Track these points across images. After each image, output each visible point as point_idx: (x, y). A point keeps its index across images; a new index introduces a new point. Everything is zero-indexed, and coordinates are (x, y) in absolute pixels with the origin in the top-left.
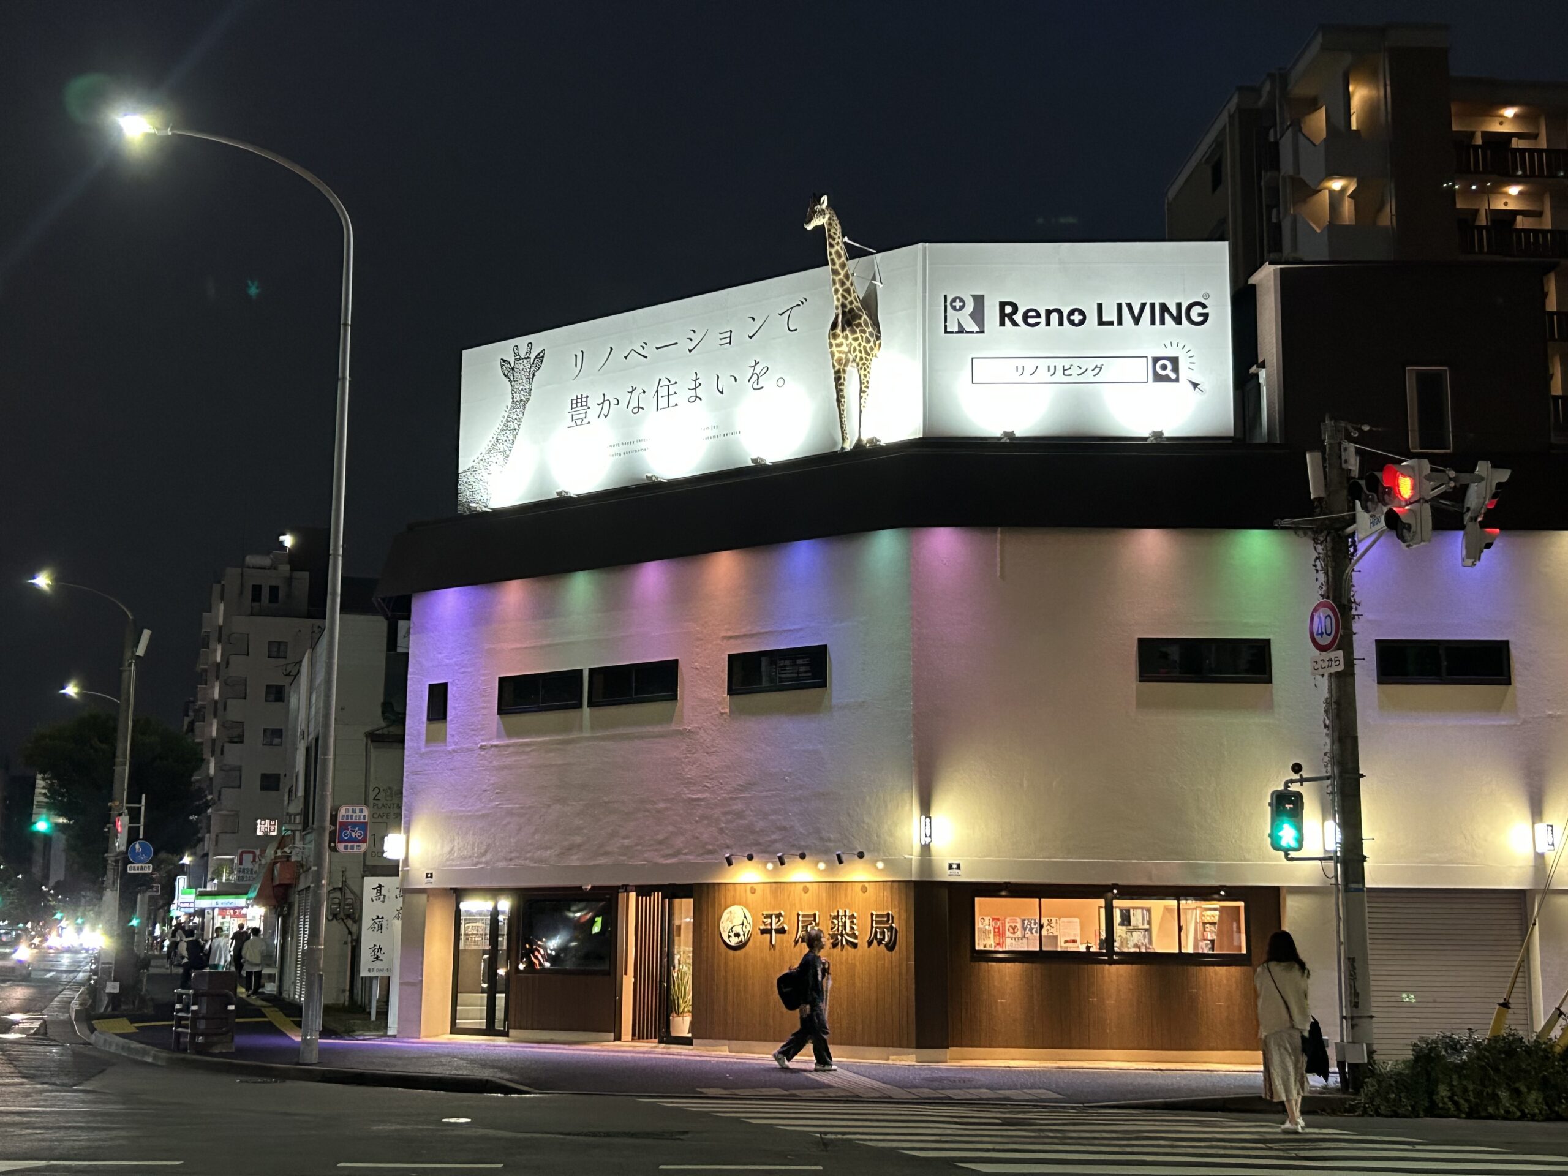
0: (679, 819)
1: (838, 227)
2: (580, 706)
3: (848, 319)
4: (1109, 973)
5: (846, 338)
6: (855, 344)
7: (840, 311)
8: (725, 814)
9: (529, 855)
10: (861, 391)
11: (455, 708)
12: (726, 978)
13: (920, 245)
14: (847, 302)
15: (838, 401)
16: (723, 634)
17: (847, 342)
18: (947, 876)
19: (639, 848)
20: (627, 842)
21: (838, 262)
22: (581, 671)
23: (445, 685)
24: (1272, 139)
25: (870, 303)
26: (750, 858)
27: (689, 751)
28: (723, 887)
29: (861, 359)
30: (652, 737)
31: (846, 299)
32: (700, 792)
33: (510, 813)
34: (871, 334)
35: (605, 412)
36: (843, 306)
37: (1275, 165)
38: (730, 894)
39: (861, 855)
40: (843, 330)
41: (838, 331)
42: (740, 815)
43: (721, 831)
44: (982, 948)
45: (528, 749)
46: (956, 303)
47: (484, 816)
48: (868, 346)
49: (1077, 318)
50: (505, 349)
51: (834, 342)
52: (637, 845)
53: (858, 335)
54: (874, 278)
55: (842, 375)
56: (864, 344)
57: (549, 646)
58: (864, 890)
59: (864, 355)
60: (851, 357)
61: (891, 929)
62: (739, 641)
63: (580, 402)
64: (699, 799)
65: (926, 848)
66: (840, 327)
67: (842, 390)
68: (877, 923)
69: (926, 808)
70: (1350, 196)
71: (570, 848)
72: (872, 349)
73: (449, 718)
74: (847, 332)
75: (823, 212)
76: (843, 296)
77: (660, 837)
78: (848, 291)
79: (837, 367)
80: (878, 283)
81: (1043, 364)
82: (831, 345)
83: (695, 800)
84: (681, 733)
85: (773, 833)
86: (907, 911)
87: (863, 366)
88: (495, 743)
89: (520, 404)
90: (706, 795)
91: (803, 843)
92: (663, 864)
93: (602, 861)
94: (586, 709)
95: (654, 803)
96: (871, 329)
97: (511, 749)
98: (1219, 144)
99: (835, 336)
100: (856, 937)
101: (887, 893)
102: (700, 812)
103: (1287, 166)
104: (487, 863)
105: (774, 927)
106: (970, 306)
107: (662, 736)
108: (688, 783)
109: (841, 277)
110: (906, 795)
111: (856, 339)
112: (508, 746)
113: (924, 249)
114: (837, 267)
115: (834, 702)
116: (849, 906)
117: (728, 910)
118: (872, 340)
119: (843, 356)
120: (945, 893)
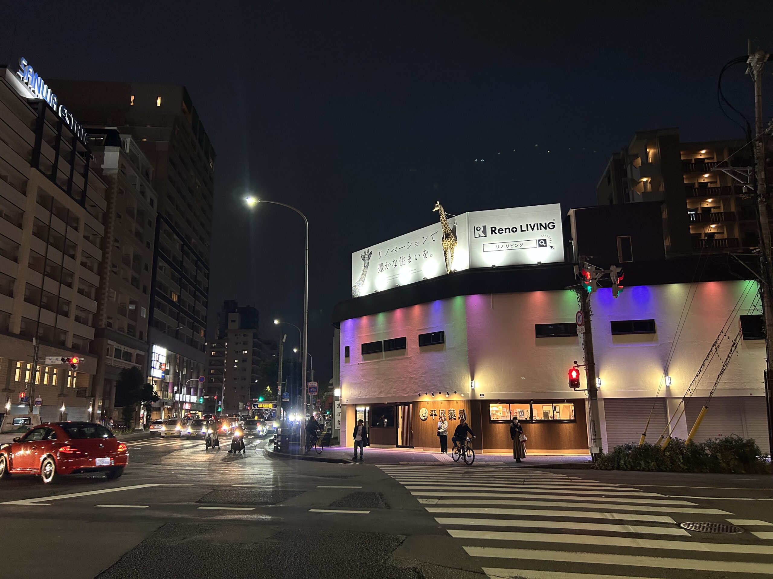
0: (407, 383)
1: (443, 210)
2: (382, 351)
3: (447, 236)
4: (532, 426)
5: (446, 241)
6: (449, 243)
7: (444, 234)
8: (419, 381)
9: (371, 394)
10: (451, 256)
11: (351, 353)
12: (422, 429)
13: (467, 213)
14: (446, 231)
15: (446, 260)
16: (417, 329)
17: (447, 242)
18: (480, 398)
19: (398, 392)
20: (395, 390)
21: (443, 220)
22: (382, 341)
23: (349, 346)
24: (625, 168)
25: (454, 231)
26: (426, 394)
27: (409, 363)
28: (420, 402)
29: (451, 247)
30: (401, 359)
31: (446, 230)
32: (413, 375)
33: (366, 382)
34: (454, 240)
35: (387, 268)
36: (445, 232)
37: (626, 175)
38: (422, 405)
39: (455, 392)
40: (445, 239)
41: (444, 240)
42: (423, 381)
43: (419, 386)
44: (493, 419)
45: (370, 364)
46: (478, 229)
47: (359, 383)
48: (453, 243)
49: (514, 230)
50: (362, 252)
51: (443, 243)
52: (397, 391)
53: (450, 240)
54: (455, 224)
55: (446, 252)
56: (451, 243)
57: (373, 335)
58: (457, 403)
59: (452, 246)
60: (448, 247)
61: (464, 414)
62: (421, 331)
63: (381, 265)
64: (413, 377)
65: (473, 390)
66: (444, 239)
67: (446, 257)
68: (461, 412)
69: (473, 378)
70: (649, 183)
71: (381, 392)
72: (454, 244)
73: (350, 356)
74: (446, 240)
75: (438, 206)
76: (445, 229)
77: (403, 388)
78: (446, 228)
79: (445, 250)
80: (456, 225)
81: (505, 244)
82: (442, 244)
83: (411, 377)
84: (407, 358)
85: (432, 386)
86: (469, 409)
87: (452, 249)
88: (361, 362)
89: (366, 267)
90: (415, 376)
91: (440, 389)
92: (404, 396)
93: (389, 395)
94: (383, 352)
95: (401, 378)
96: (454, 238)
97: (365, 364)
98: (609, 171)
99: (443, 241)
100: (455, 417)
101: (463, 403)
102: (413, 381)
103: (629, 176)
104: (360, 397)
105: (434, 414)
106: (482, 229)
107: (402, 359)
108: (410, 373)
109: (444, 224)
110: (467, 374)
111: (449, 242)
112: (364, 363)
113: (468, 214)
114: (443, 221)
115: (447, 347)
116: (453, 408)
117: (422, 409)
118: (454, 241)
119: (446, 247)
120: (480, 403)
